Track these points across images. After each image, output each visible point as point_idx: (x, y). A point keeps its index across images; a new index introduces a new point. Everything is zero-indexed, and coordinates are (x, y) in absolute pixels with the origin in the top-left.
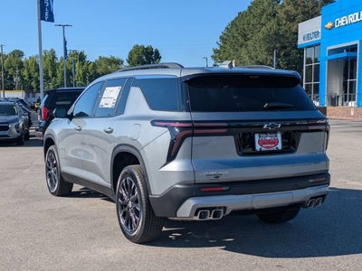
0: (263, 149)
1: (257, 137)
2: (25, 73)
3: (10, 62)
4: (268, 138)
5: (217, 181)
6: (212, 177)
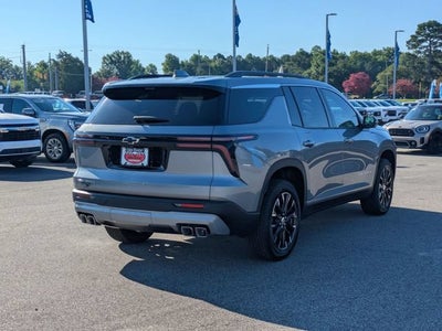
0: (129, 164)
4: (135, 153)
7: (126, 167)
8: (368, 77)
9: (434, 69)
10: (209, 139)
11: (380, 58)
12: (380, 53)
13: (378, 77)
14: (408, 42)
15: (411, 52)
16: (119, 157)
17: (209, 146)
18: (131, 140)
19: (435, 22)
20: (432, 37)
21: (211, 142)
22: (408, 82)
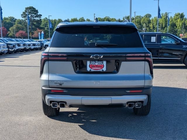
0: (92, 70)
1: (88, 63)
2: (151, 25)
3: (144, 20)
4: (97, 64)
5: (60, 86)
6: (58, 85)
7: (90, 72)
8: (6, 29)
9: (33, 27)
10: (143, 55)
11: (8, 21)
12: (7, 19)
13: (10, 29)
14: (22, 15)
15: (23, 19)
16: (86, 67)
17: (143, 58)
18: (97, 57)
19: (32, 7)
20: (32, 13)
21: (145, 56)
22: (24, 32)
